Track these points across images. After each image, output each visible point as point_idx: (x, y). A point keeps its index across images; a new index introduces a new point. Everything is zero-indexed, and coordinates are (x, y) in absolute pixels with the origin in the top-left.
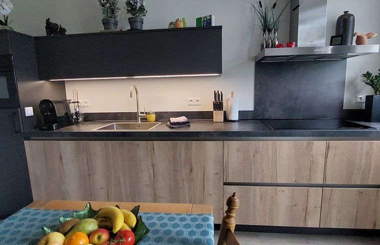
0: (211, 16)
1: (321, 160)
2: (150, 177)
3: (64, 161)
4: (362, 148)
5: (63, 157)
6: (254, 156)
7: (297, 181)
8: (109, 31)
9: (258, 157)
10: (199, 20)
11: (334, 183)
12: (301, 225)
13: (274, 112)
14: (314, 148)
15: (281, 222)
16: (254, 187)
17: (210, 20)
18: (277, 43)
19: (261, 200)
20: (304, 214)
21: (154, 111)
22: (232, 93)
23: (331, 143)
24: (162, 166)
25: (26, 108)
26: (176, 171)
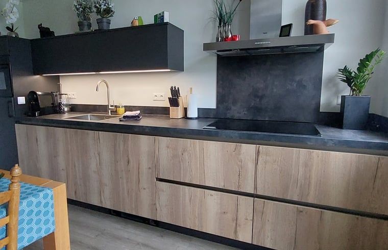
0: (163, 13)
1: (251, 166)
2: (97, 165)
3: (39, 143)
4: (298, 158)
5: (38, 140)
6: (182, 154)
7: (225, 186)
8: (83, 31)
9: (186, 155)
10: (156, 16)
11: (266, 194)
12: (232, 237)
13: (238, 112)
14: (242, 152)
15: (211, 230)
16: (183, 186)
17: (163, 16)
18: (230, 36)
19: (190, 201)
20: (234, 225)
21: (123, 105)
22: (191, 89)
23: (261, 148)
24: (106, 156)
25: (18, 98)
26: (116, 161)
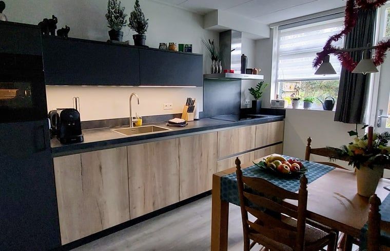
0: (191, 45)
21: (141, 116)
23: (257, 126)
